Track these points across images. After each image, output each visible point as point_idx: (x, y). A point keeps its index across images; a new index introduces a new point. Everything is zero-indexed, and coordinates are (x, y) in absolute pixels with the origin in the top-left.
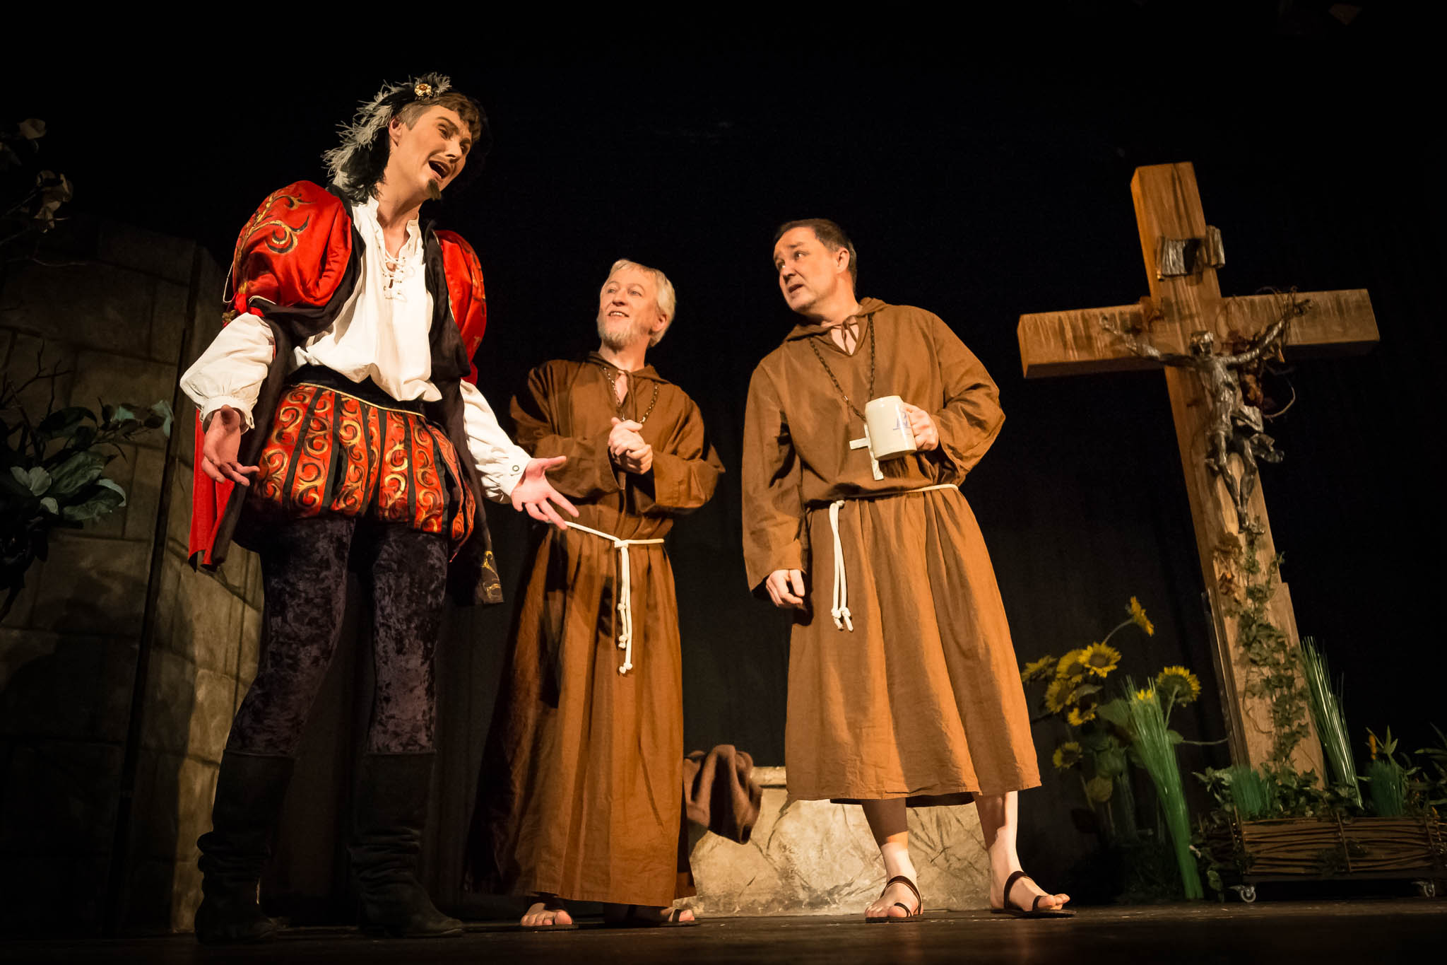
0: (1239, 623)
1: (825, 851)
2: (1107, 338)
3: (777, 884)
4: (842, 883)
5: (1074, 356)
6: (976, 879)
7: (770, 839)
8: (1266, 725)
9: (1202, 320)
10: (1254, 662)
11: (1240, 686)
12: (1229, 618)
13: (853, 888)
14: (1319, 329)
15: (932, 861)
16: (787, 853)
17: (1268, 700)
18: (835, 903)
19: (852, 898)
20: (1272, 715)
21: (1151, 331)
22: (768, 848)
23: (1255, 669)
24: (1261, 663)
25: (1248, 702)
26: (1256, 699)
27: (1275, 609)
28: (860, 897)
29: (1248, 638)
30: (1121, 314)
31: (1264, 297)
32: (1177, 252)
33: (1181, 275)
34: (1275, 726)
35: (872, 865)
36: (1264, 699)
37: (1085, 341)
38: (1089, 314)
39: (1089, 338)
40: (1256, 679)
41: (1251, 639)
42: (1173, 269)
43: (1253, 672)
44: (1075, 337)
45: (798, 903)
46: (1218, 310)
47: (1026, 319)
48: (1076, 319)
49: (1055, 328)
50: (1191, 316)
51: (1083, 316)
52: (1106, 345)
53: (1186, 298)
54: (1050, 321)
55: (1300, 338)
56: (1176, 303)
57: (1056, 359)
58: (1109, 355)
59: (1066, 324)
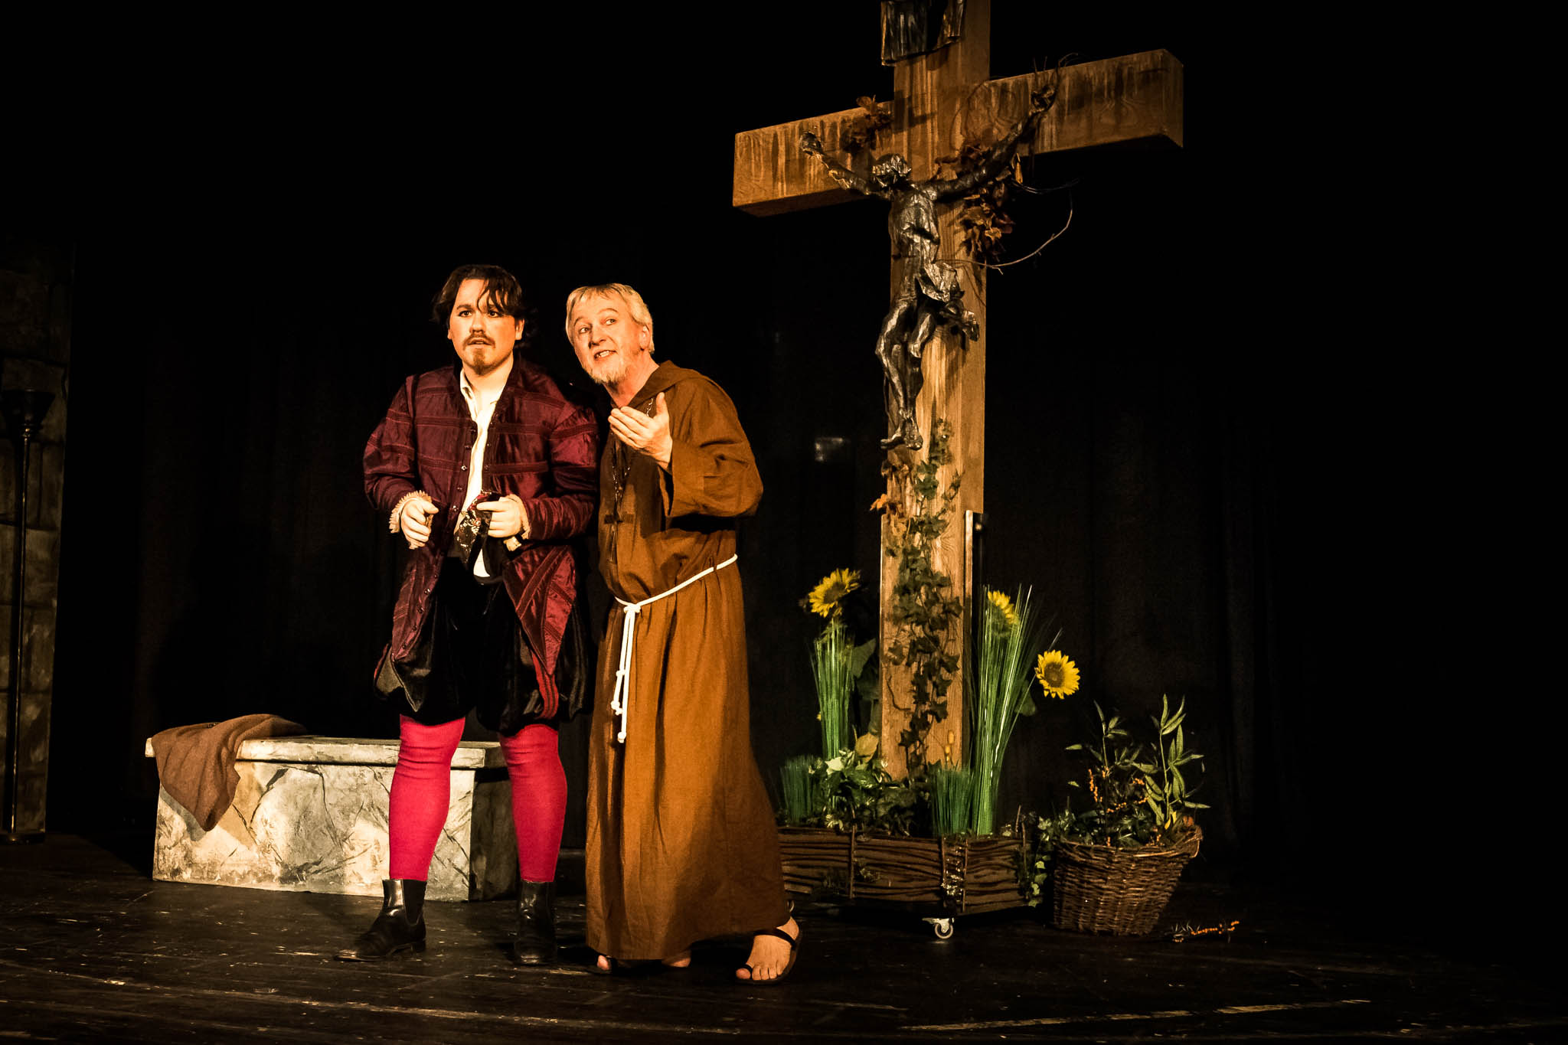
0: (900, 564)
1: (301, 828)
3: (255, 857)
4: (312, 861)
5: (782, 191)
6: (437, 866)
7: (254, 813)
8: (907, 701)
9: (935, 123)
10: (902, 617)
11: (886, 652)
12: (890, 558)
13: (320, 866)
16: (268, 827)
17: (914, 669)
18: (302, 879)
19: (317, 877)
20: (913, 689)
22: (252, 821)
23: (906, 627)
24: (914, 620)
25: (892, 671)
26: (902, 666)
27: (944, 547)
28: (326, 876)
30: (844, 122)
34: (913, 703)
36: (910, 666)
37: (797, 166)
40: (906, 640)
41: (902, 589)
43: (903, 630)
44: (787, 161)
45: (271, 877)
46: (958, 106)
47: (742, 138)
48: (793, 134)
49: (768, 150)
50: (924, 119)
52: (819, 173)
53: (922, 90)
54: (764, 141)
55: (1054, 142)
56: (910, 98)
57: (762, 197)
58: (821, 187)
59: (781, 144)
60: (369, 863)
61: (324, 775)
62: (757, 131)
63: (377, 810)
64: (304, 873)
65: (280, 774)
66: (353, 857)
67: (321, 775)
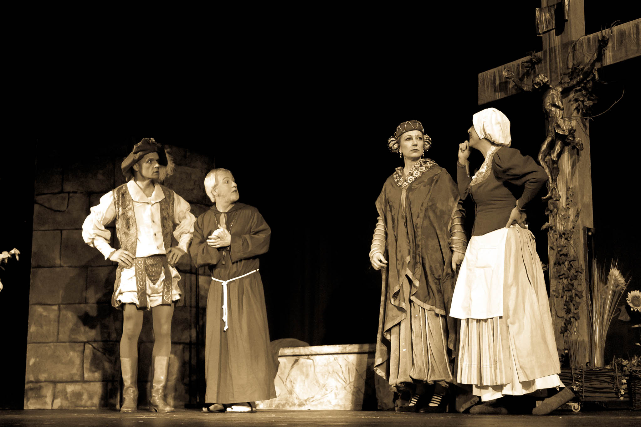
1: (306, 383)
3: (287, 396)
4: (311, 397)
5: (498, 96)
7: (287, 378)
8: (562, 313)
9: (560, 58)
13: (314, 399)
15: (345, 388)
16: (292, 384)
18: (307, 405)
19: (313, 403)
22: (286, 381)
25: (555, 299)
26: (560, 298)
27: (574, 244)
28: (317, 403)
30: (522, 63)
32: (551, 13)
33: (553, 29)
34: (565, 314)
35: (322, 389)
36: (563, 297)
37: (504, 85)
40: (560, 287)
42: (549, 26)
44: (500, 83)
45: (294, 405)
46: (570, 50)
47: (480, 75)
49: (492, 79)
50: (556, 57)
54: (490, 75)
56: (549, 49)
57: (490, 99)
58: (515, 92)
59: (497, 76)
60: (334, 396)
61: (314, 360)
62: (487, 72)
63: (336, 373)
64: (308, 402)
65: (296, 361)
66: (327, 394)
67: (313, 360)
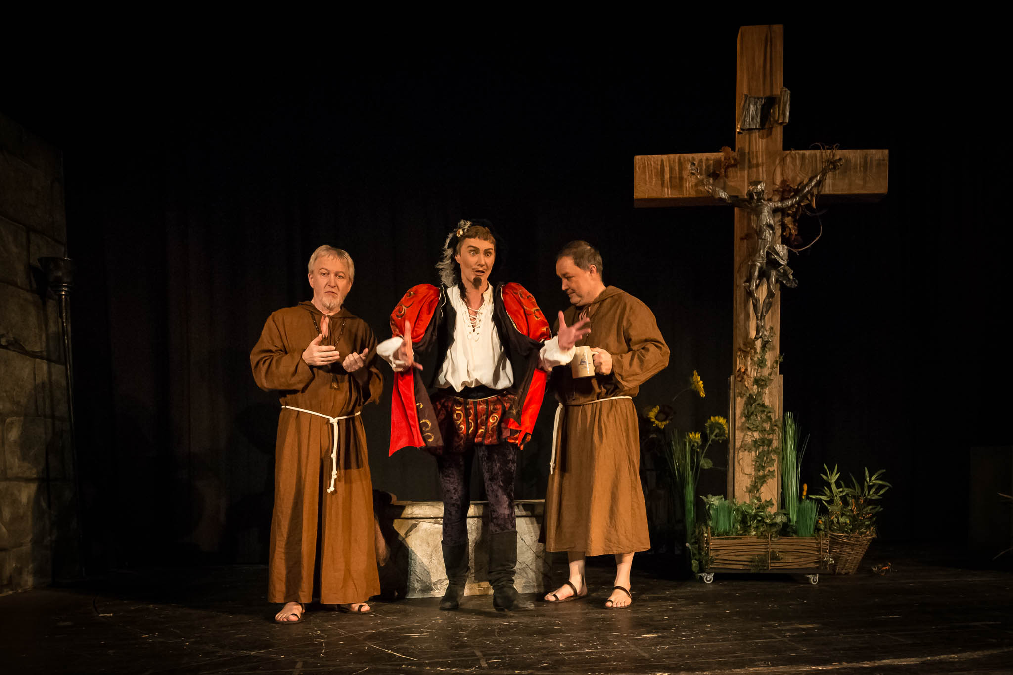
0: (745, 401)
2: (694, 180)
5: (668, 193)
8: (750, 470)
9: (764, 169)
10: (749, 428)
11: (738, 444)
12: (739, 398)
14: (847, 181)
17: (754, 453)
20: (754, 464)
21: (726, 176)
23: (749, 433)
24: (754, 429)
25: (741, 454)
26: (746, 453)
27: (770, 392)
29: (748, 413)
30: (707, 159)
31: (813, 152)
32: (757, 107)
33: (756, 129)
34: (755, 471)
36: (751, 453)
37: (677, 180)
38: (684, 158)
39: (681, 178)
40: (749, 440)
41: (750, 414)
42: (751, 123)
43: (748, 435)
44: (671, 177)
46: (777, 162)
47: (638, 159)
48: (674, 161)
49: (657, 169)
50: (757, 165)
51: (679, 160)
52: (692, 186)
53: (756, 149)
54: (654, 162)
55: (831, 188)
56: (749, 153)
57: (654, 195)
58: (693, 194)
59: (666, 167)
62: (649, 156)
64: (439, 586)
65: (414, 526)
